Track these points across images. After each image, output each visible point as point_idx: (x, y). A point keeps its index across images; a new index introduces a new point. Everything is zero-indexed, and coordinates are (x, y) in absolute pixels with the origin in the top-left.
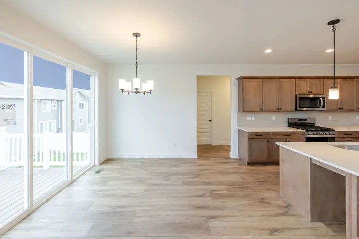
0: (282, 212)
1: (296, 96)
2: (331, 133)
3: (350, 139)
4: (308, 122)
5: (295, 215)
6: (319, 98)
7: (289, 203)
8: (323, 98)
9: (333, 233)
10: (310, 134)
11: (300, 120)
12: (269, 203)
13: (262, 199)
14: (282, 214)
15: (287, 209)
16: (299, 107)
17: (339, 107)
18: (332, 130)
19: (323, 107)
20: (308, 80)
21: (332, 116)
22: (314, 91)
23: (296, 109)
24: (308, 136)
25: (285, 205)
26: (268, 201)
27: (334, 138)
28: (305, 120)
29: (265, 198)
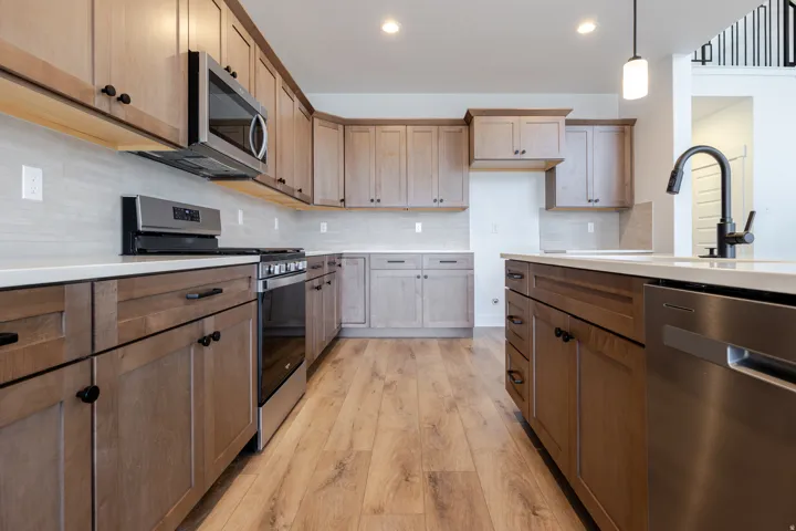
1: (194, 60)
11: (179, 212)
16: (209, 128)
21: (244, 215)
28: (195, 214)
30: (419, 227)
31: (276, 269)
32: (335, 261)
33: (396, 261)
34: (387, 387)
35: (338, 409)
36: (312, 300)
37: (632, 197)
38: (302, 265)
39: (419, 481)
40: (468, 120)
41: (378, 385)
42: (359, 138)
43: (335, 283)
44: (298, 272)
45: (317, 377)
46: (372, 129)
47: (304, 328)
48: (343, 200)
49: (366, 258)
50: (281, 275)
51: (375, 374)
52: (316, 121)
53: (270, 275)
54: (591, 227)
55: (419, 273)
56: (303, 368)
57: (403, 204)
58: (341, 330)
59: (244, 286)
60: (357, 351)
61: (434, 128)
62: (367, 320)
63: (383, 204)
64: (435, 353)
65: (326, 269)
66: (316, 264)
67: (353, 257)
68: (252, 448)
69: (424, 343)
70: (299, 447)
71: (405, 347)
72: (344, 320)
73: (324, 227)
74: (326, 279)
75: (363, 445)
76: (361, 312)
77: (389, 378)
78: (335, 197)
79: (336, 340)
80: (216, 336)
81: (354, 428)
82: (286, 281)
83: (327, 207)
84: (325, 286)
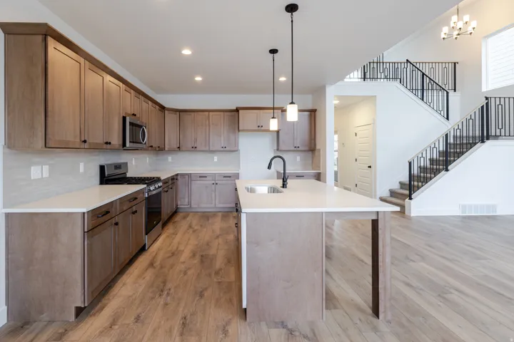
1: (124, 119)
4: (123, 170)
6: (142, 127)
11: (116, 167)
16: (130, 141)
17: (150, 144)
20: (132, 91)
23: (124, 146)
24: (150, 193)
28: (120, 166)
30: (216, 159)
31: (152, 188)
32: (174, 179)
33: (203, 176)
34: (194, 231)
35: (174, 239)
36: (165, 197)
37: (315, 145)
38: (160, 184)
39: (198, 257)
40: (237, 110)
41: (191, 231)
42: (187, 117)
43: (174, 187)
44: (159, 187)
45: (166, 228)
46: (193, 114)
47: (161, 208)
48: (179, 148)
49: (189, 175)
50: (154, 190)
51: (190, 226)
52: (166, 112)
53: (150, 190)
54: (298, 158)
55: (213, 182)
56: (160, 224)
57: (207, 149)
58: (177, 208)
59: (141, 195)
60: (185, 218)
61: (222, 113)
62: (190, 203)
63: (197, 149)
64: (219, 219)
65: (170, 182)
66: (165, 182)
67: (183, 175)
68: (143, 249)
69: (214, 214)
70: (159, 249)
71: (206, 216)
72: (179, 203)
74: (170, 187)
75: (181, 248)
76: (187, 200)
77: (196, 228)
78: (175, 146)
79: (175, 213)
80: (136, 212)
81: (179, 243)
82: (154, 192)
83: (171, 151)
84: (170, 190)
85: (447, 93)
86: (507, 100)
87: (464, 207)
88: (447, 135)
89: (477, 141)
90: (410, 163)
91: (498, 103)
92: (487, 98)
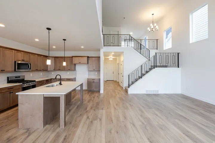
0: (27, 135)
1: (15, 62)
2: (34, 82)
3: (41, 84)
4: (21, 78)
5: (35, 131)
6: (28, 64)
7: (27, 128)
8: (30, 64)
9: (53, 125)
10: (25, 85)
11: (16, 77)
12: (15, 138)
13: (7, 139)
14: (28, 136)
15: (28, 132)
16: (17, 69)
17: (36, 69)
18: (35, 81)
19: (30, 69)
20: (22, 52)
21: (32, 74)
22: (25, 59)
23: (15, 70)
24: (24, 86)
25: (26, 131)
26: (14, 136)
27: (35, 85)
28: (19, 77)
29: (10, 137)
30: (68, 73)
40: (73, 57)
42: (57, 59)
54: (96, 73)
57: (64, 70)
61: (69, 58)
63: (60, 70)
66: (40, 82)
73: (53, 73)
78: (53, 69)
80: (12, 92)
85: (149, 51)
86: (163, 54)
87: (147, 91)
88: (142, 66)
89: (152, 68)
90: (129, 75)
91: (160, 55)
92: (156, 53)
